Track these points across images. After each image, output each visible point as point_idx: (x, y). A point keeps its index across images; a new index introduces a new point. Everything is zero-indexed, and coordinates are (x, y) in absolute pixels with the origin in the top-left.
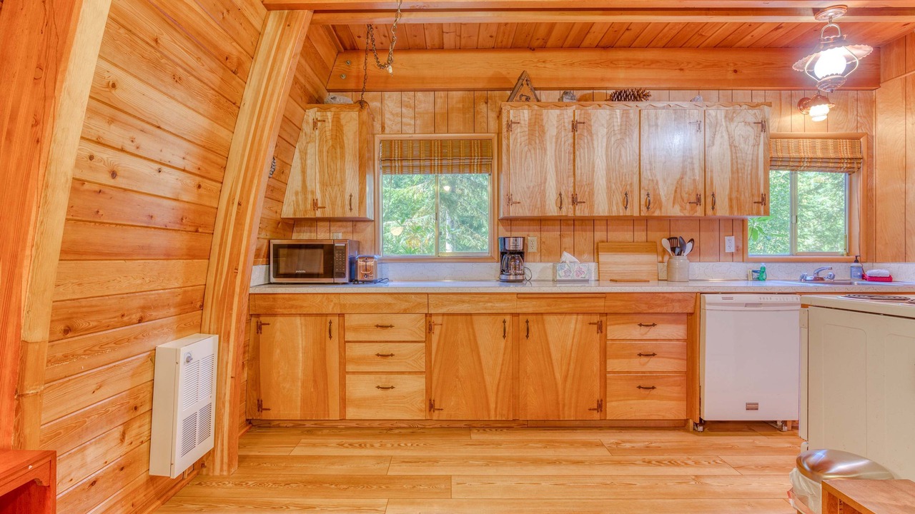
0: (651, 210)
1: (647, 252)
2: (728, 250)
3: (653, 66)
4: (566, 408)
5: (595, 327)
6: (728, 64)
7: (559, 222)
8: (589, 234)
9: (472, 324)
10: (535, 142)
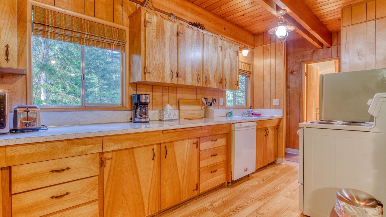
0: (207, 84)
1: (197, 104)
2: (221, 104)
3: (200, 16)
4: (184, 194)
5: (196, 145)
6: (223, 25)
7: (161, 87)
8: (175, 95)
9: (133, 154)
10: (160, 38)
